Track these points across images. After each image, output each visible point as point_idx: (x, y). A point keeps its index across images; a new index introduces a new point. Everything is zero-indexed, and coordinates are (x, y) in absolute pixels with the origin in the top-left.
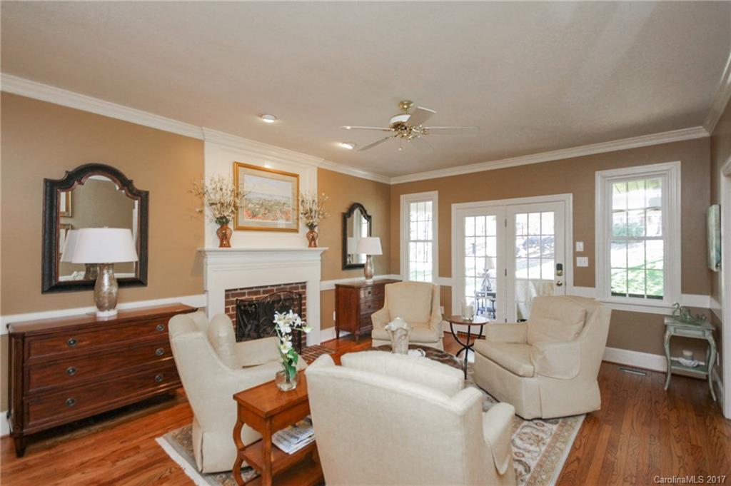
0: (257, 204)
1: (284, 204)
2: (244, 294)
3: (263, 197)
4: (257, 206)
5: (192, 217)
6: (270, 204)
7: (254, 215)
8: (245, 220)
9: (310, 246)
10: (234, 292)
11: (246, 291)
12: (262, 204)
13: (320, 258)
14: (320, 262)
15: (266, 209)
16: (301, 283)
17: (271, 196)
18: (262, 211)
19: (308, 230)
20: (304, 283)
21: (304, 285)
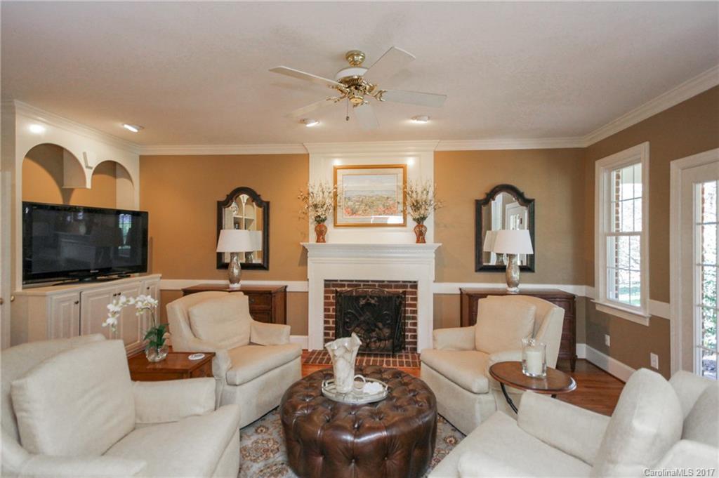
0: (357, 201)
1: (388, 198)
2: (343, 286)
3: (363, 194)
4: (357, 204)
5: (299, 218)
6: (370, 200)
7: (354, 212)
8: (342, 217)
9: (418, 241)
10: (335, 283)
11: (346, 283)
12: (362, 201)
13: (434, 255)
14: (434, 261)
15: (366, 205)
16: (410, 282)
17: (373, 192)
18: (363, 207)
19: (415, 224)
20: (415, 282)
21: (414, 285)
